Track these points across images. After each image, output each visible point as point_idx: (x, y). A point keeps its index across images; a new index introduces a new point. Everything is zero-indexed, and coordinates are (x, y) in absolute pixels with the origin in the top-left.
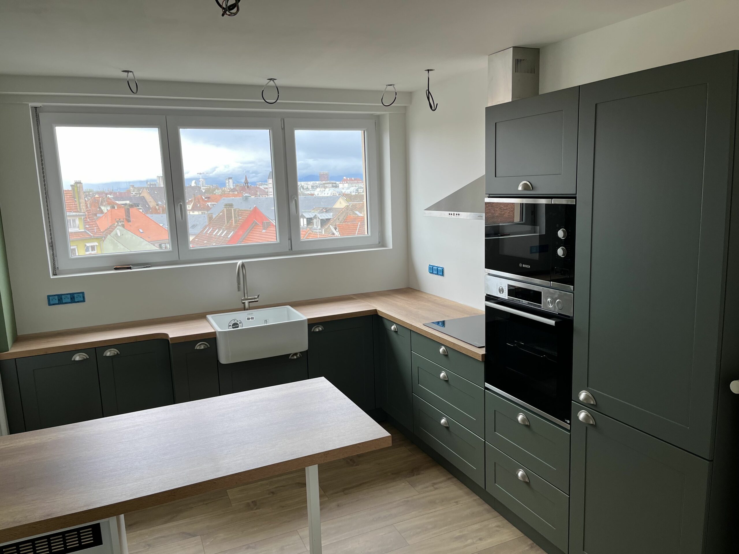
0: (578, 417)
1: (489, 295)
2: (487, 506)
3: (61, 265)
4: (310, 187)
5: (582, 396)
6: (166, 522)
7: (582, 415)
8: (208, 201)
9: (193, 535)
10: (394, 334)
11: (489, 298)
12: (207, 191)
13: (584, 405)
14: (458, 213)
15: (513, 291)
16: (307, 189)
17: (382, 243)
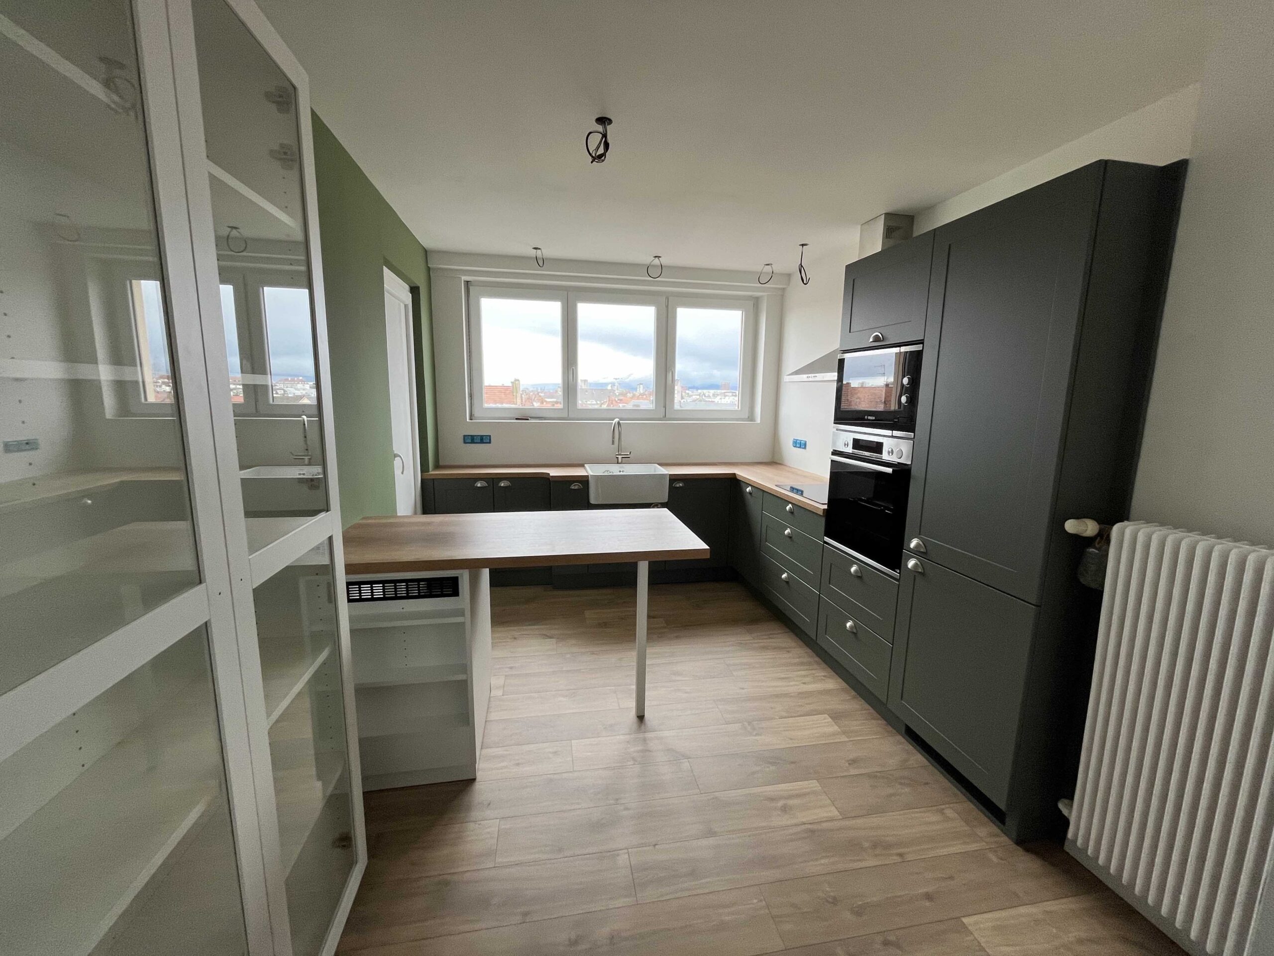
0: (907, 566)
1: (835, 450)
2: (817, 659)
3: (476, 413)
4: (711, 395)
5: (914, 543)
6: (529, 625)
7: (911, 563)
8: (620, 403)
9: (551, 637)
10: (749, 496)
11: (835, 453)
12: (621, 394)
13: (916, 553)
14: (815, 375)
15: (858, 444)
16: (709, 396)
17: (751, 418)
